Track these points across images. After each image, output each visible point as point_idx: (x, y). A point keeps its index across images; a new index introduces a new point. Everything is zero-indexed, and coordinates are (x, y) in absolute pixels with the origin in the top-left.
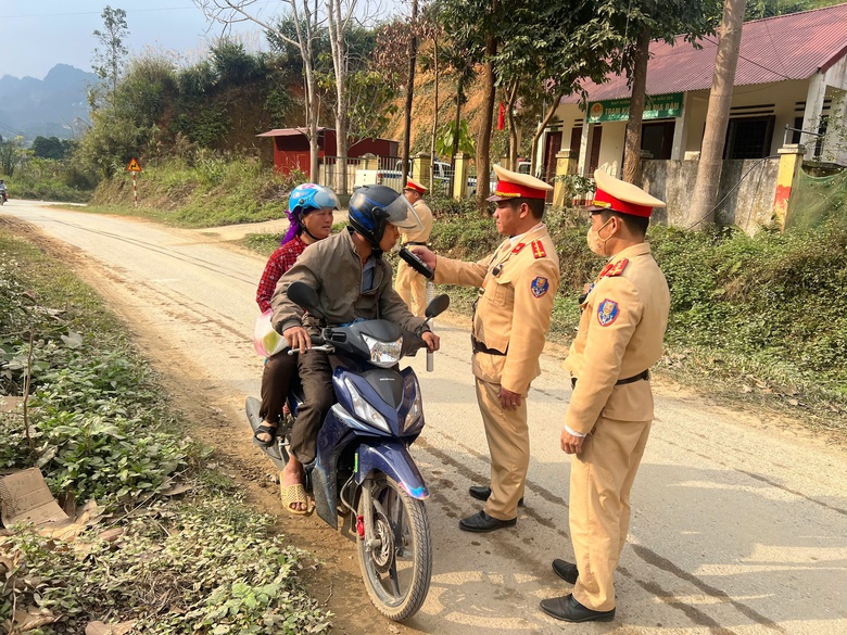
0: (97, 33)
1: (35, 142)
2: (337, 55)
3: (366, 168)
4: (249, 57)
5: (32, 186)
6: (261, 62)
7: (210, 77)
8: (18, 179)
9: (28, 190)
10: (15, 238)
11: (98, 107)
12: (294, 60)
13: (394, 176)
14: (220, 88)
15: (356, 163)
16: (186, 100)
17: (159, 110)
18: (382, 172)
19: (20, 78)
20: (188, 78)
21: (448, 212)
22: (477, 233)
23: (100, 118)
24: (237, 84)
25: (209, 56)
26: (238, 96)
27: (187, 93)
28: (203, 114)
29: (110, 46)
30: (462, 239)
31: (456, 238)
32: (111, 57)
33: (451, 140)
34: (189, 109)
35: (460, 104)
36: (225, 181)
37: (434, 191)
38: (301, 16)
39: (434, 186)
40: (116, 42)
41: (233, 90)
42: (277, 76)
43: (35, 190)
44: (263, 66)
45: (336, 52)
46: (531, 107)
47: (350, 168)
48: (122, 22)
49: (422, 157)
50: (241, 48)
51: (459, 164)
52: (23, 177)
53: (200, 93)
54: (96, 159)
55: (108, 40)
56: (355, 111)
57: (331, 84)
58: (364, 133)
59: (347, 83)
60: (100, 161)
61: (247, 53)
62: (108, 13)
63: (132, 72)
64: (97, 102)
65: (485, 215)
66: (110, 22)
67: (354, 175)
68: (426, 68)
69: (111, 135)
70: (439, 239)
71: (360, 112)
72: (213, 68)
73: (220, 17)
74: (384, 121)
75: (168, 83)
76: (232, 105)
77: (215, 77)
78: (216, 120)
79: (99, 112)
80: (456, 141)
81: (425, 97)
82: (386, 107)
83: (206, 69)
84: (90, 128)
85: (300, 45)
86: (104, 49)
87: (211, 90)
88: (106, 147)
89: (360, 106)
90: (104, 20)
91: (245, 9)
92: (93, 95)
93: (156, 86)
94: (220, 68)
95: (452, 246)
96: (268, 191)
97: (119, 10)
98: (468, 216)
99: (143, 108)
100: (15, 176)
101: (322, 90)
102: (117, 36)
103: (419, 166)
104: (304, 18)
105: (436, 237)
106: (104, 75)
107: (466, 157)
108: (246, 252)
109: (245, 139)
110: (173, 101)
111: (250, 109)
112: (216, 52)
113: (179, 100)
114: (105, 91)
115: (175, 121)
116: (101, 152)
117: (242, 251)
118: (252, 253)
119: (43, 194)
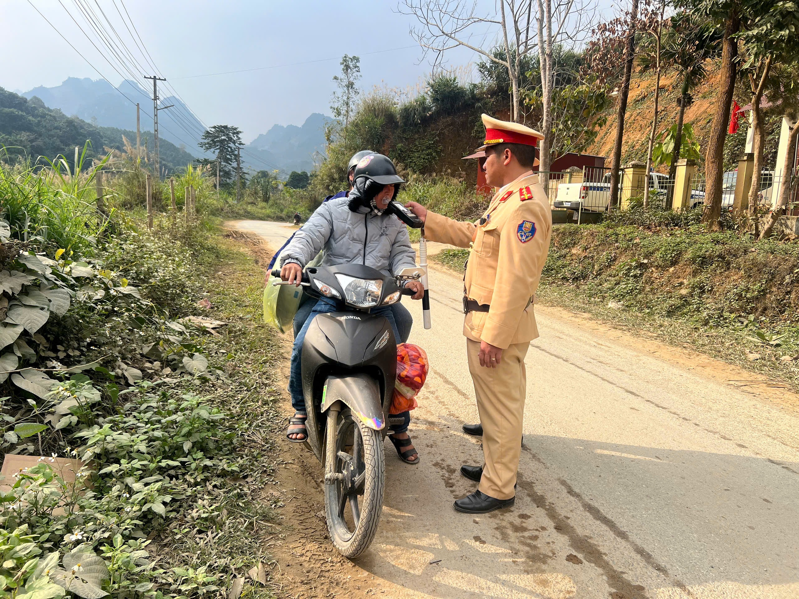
0: (336, 78)
1: (291, 176)
2: (545, 69)
3: (570, 182)
4: (461, 88)
5: (282, 211)
6: (472, 92)
7: (425, 109)
8: (272, 205)
9: (279, 214)
10: (242, 250)
11: (332, 142)
12: (502, 88)
13: (601, 189)
14: (433, 118)
15: (559, 177)
16: (404, 131)
17: (381, 140)
18: (588, 184)
19: (285, 127)
20: (407, 112)
21: (667, 225)
22: (709, 248)
23: (333, 151)
24: (449, 114)
25: (426, 90)
26: (449, 125)
27: (406, 124)
28: (417, 143)
29: (346, 89)
30: (689, 255)
31: (680, 254)
32: (345, 98)
33: (672, 146)
34: (406, 139)
35: (684, 106)
36: (430, 201)
37: (648, 204)
38: (512, 46)
39: (648, 197)
40: (350, 85)
41: (445, 120)
42: (486, 104)
43: (283, 215)
44: (473, 96)
45: (544, 65)
46: (780, 102)
47: (552, 183)
48: (356, 67)
49: (634, 166)
50: (454, 81)
51: (681, 171)
52: (276, 204)
53: (416, 125)
54: (328, 186)
55: (344, 84)
56: (561, 127)
57: (537, 101)
58: (569, 148)
59: (553, 98)
60: (331, 188)
61: (459, 85)
62: (345, 61)
63: (361, 109)
64: (332, 137)
65: (715, 228)
66: (347, 67)
67: (557, 189)
68: (647, 68)
69: (341, 165)
70: (658, 255)
71: (566, 126)
72: (429, 101)
73: (435, 45)
74: (592, 134)
75: (390, 117)
76: (444, 134)
77: (430, 109)
78: (428, 148)
79: (333, 146)
80: (677, 148)
81: (635, 114)
82: (595, 120)
83: (422, 103)
84: (325, 159)
85: (508, 65)
86: (340, 91)
87: (426, 121)
88: (336, 176)
89: (566, 121)
90: (342, 66)
91: (457, 36)
92: (329, 131)
93: (379, 121)
94: (435, 100)
95: (674, 263)
96: (468, 208)
97: (354, 57)
98: (692, 229)
99: (368, 141)
100: (271, 202)
101: (528, 108)
102: (351, 79)
103: (631, 176)
104: (515, 47)
105: (653, 253)
106: (339, 114)
107: (691, 164)
108: (439, 267)
109: (453, 164)
110: (393, 133)
111: (459, 136)
112: (432, 86)
113: (398, 132)
114: (339, 128)
115: (393, 151)
116: (333, 180)
117: (435, 266)
118: (445, 268)
119: (289, 217)
